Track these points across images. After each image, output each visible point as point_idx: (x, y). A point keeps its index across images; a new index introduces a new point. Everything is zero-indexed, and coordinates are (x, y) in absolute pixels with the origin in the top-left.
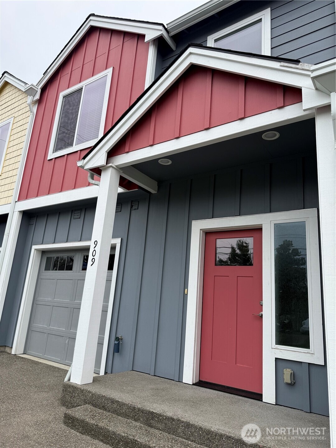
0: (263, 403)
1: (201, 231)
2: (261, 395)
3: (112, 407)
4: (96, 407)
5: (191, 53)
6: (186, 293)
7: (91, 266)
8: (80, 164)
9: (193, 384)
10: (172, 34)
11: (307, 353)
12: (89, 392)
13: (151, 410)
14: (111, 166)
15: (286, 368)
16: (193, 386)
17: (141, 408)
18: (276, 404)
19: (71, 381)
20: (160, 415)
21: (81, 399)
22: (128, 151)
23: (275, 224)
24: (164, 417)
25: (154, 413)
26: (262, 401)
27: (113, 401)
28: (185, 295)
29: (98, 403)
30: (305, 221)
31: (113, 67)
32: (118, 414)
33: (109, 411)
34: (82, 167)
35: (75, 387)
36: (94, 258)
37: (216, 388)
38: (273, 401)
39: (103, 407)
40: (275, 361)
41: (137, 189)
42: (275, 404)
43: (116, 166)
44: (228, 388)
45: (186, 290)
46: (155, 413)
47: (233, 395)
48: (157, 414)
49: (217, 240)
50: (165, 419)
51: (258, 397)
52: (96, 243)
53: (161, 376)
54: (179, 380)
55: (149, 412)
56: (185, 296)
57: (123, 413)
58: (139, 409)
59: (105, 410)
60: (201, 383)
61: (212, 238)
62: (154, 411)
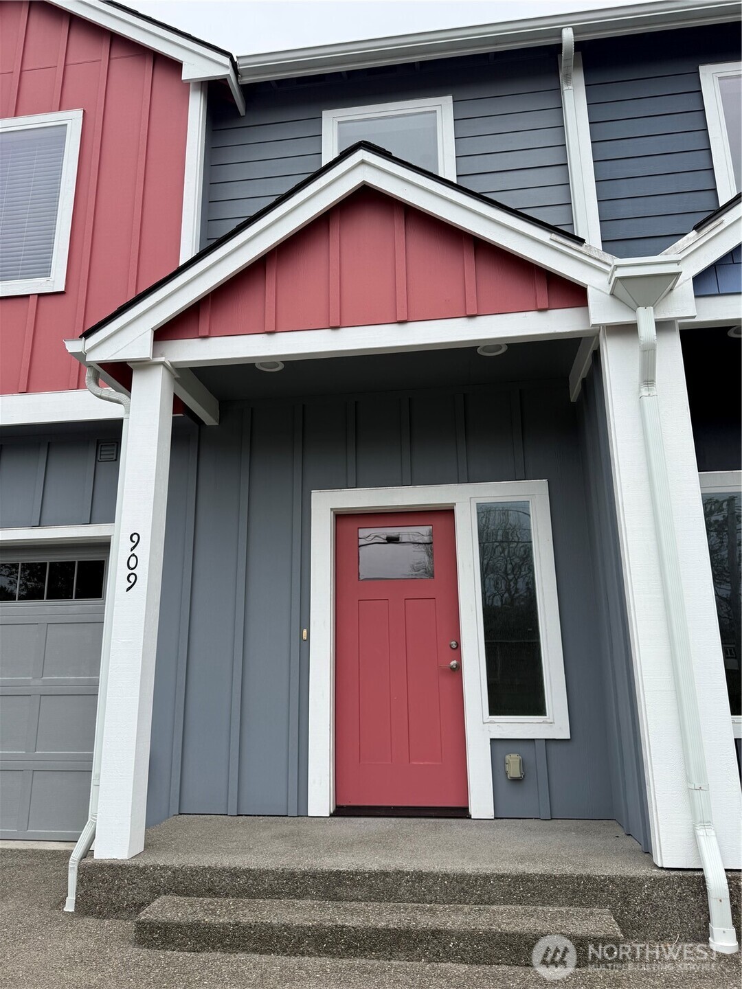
0: (473, 821)
1: (332, 513)
2: (467, 809)
3: (235, 886)
4: (187, 895)
5: (363, 162)
6: (305, 638)
7: (127, 590)
8: (74, 346)
9: (331, 815)
10: (247, 80)
11: (543, 722)
12: (165, 868)
13: (335, 869)
14: (163, 364)
15: (509, 753)
16: (333, 818)
17: (310, 869)
18: (496, 818)
19: (97, 856)
20: (357, 873)
21: (139, 888)
22: (207, 334)
23: (477, 504)
24: (367, 875)
25: (341, 872)
26: (470, 817)
27: (235, 873)
28: (303, 643)
29: (194, 885)
30: (529, 502)
31: (84, 111)
32: (252, 896)
33: (227, 895)
34: (81, 356)
35: (120, 867)
36: (133, 574)
37: (378, 813)
38: (489, 813)
39: (210, 890)
40: (491, 744)
41: (182, 415)
42: (493, 818)
43: (171, 363)
44: (396, 808)
45: (305, 632)
46: (344, 873)
47: (414, 819)
48: (347, 873)
49: (360, 530)
50: (369, 878)
51: (462, 812)
52: (135, 538)
53: (253, 814)
54: (298, 813)
55: (331, 872)
56: (305, 645)
57: (265, 890)
58: (304, 874)
59: (216, 895)
60: (341, 811)
61: (349, 525)
62: (342, 869)
